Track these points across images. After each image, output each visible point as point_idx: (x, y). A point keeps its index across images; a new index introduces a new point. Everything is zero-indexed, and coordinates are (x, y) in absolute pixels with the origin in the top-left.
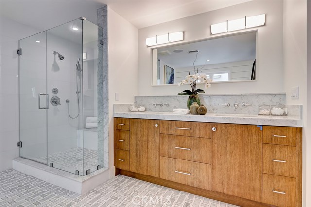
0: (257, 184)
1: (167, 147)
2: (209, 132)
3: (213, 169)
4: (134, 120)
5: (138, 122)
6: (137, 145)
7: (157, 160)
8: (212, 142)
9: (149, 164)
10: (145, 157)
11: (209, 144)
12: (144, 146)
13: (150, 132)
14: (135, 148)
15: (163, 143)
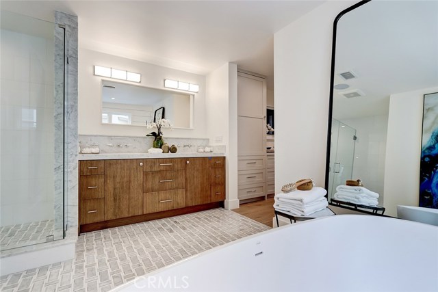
0: (209, 192)
1: (151, 183)
2: (184, 164)
3: (186, 191)
4: (111, 162)
5: (117, 163)
6: (115, 189)
7: (140, 198)
8: (185, 172)
9: (131, 205)
10: (126, 199)
11: (184, 173)
12: (125, 188)
13: (132, 171)
14: (112, 192)
15: (146, 180)
